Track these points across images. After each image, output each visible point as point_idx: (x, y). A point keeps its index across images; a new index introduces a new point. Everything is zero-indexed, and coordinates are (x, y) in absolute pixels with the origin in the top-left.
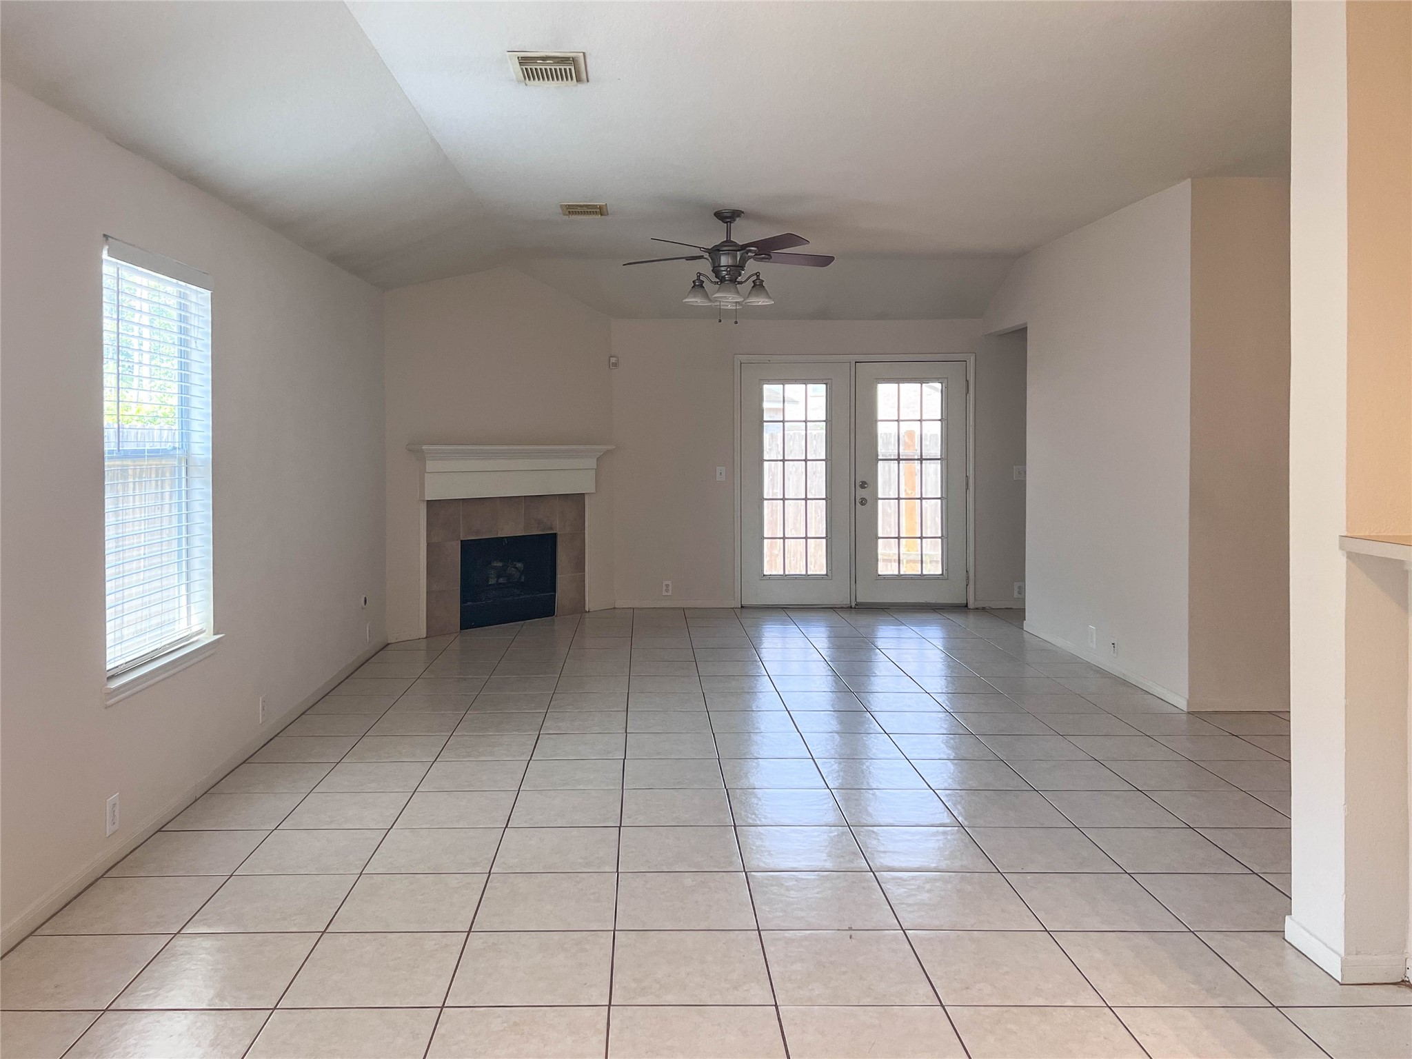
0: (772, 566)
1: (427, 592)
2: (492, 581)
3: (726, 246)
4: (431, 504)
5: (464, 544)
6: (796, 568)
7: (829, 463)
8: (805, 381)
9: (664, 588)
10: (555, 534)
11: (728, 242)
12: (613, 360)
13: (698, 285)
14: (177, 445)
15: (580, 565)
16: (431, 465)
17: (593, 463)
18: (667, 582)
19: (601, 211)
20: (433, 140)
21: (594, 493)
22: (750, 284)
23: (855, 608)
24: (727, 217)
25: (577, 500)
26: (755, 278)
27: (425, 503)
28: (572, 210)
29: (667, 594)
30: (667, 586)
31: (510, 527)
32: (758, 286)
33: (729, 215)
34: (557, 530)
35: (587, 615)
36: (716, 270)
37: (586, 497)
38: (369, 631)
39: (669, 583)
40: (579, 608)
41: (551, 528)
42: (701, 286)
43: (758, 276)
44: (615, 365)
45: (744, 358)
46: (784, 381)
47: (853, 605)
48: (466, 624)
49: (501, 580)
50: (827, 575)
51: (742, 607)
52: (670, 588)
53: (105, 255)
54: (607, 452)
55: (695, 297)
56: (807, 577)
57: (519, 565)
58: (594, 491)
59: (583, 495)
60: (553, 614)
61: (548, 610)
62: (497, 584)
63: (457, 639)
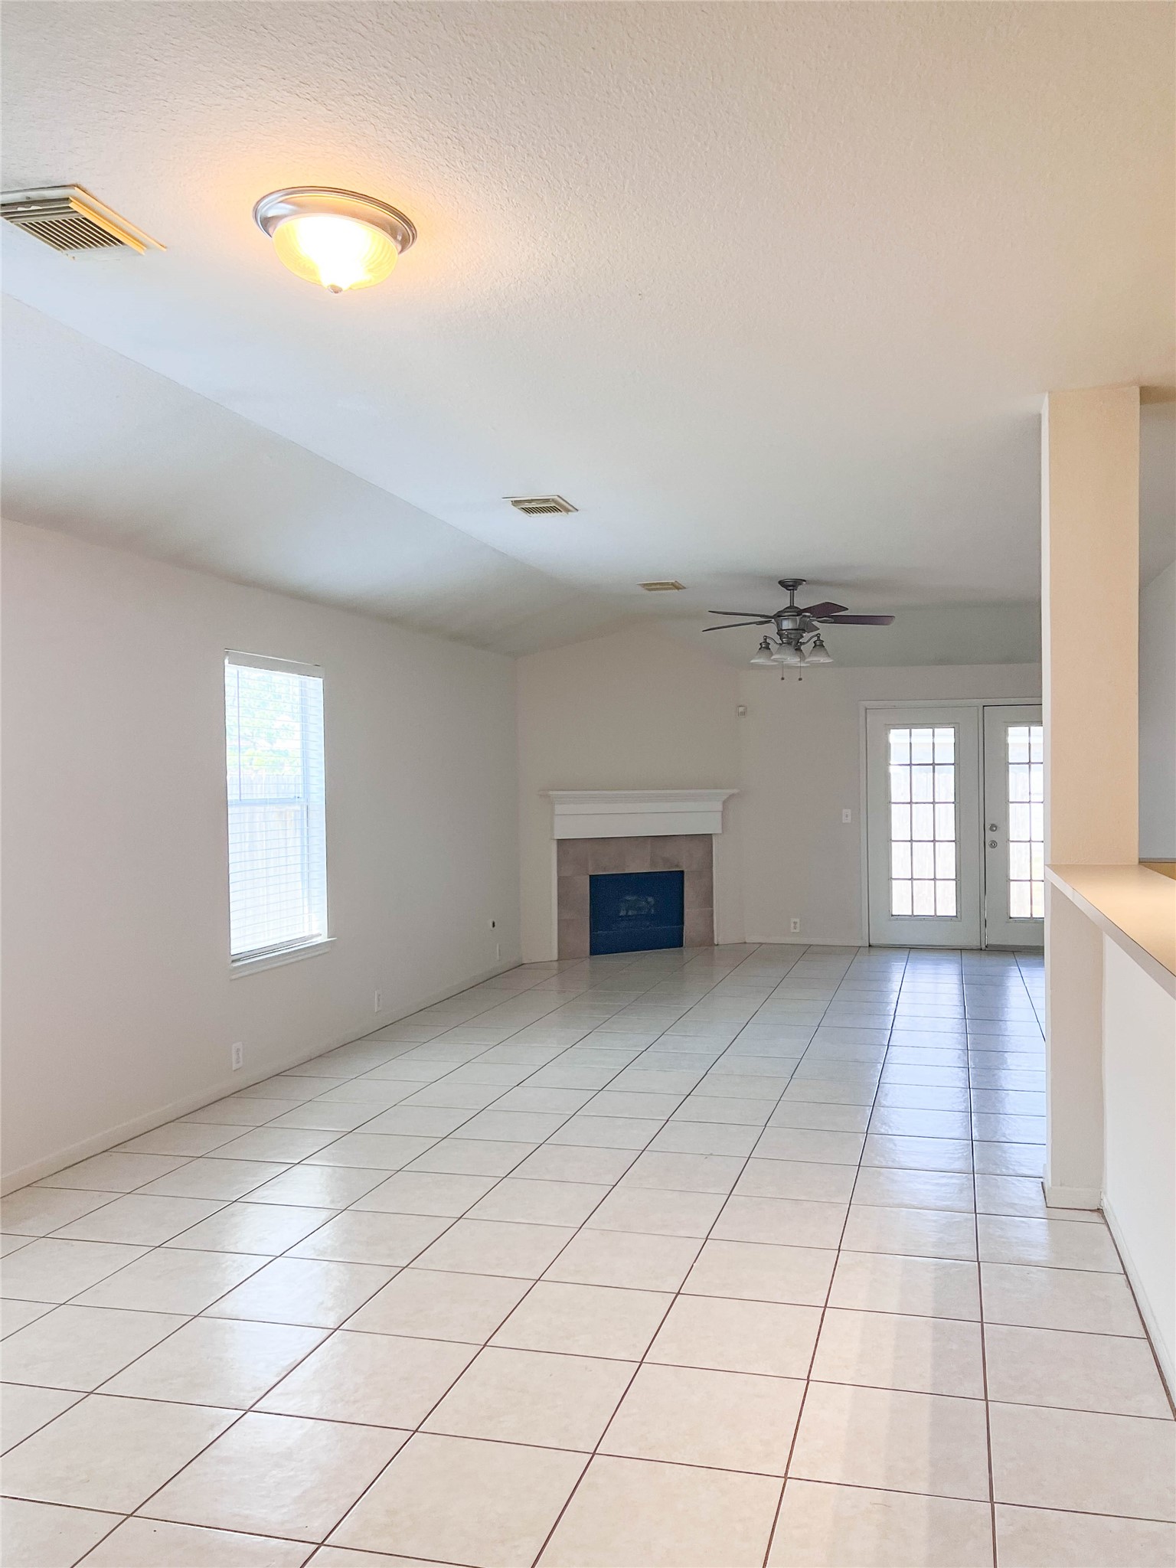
0: (900, 906)
1: (559, 921)
2: (622, 913)
3: (788, 612)
4: (561, 842)
5: (594, 879)
6: (924, 909)
7: (957, 805)
8: (932, 725)
9: (792, 925)
10: (682, 872)
11: (792, 607)
12: (741, 709)
13: (765, 646)
14: (301, 796)
15: (708, 899)
16: (559, 809)
17: (720, 807)
18: (795, 920)
19: (676, 586)
20: (494, 550)
21: (721, 834)
22: (811, 644)
23: (985, 950)
24: (791, 585)
25: (705, 840)
26: (816, 638)
27: (555, 842)
28: (649, 587)
29: (795, 931)
30: (795, 923)
31: (638, 864)
32: (819, 645)
33: (791, 583)
34: (683, 868)
35: (716, 947)
36: (780, 632)
37: (713, 837)
38: (499, 950)
39: (797, 920)
40: (708, 942)
41: (677, 866)
42: (768, 648)
43: (819, 637)
44: (743, 713)
45: (867, 704)
46: (910, 726)
47: (983, 947)
48: (595, 951)
49: (630, 913)
50: (956, 916)
51: (870, 946)
52: (798, 925)
53: (226, 661)
54: (732, 796)
55: (760, 658)
56: (936, 918)
57: (650, 899)
58: (720, 832)
59: (711, 834)
60: (681, 945)
61: (676, 941)
62: (627, 916)
63: (587, 963)
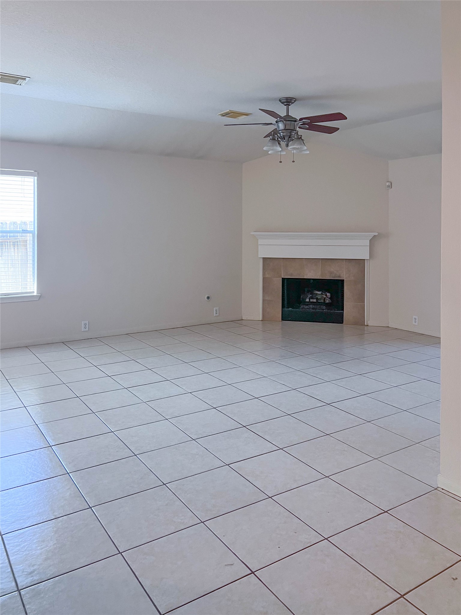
1: (263, 300)
2: (307, 300)
9: (414, 320)
10: (343, 281)
11: (287, 116)
12: (388, 184)
15: (361, 297)
16: (261, 241)
17: (367, 243)
18: (415, 317)
25: (359, 262)
27: (261, 259)
29: (415, 324)
30: (415, 319)
31: (313, 274)
34: (344, 278)
35: (366, 327)
37: (365, 261)
38: (216, 312)
39: (417, 317)
40: (360, 322)
41: (339, 277)
44: (390, 186)
52: (417, 320)
54: (375, 237)
58: (369, 259)
59: (365, 259)
60: (341, 322)
61: (339, 319)
62: (310, 302)
63: (279, 325)
